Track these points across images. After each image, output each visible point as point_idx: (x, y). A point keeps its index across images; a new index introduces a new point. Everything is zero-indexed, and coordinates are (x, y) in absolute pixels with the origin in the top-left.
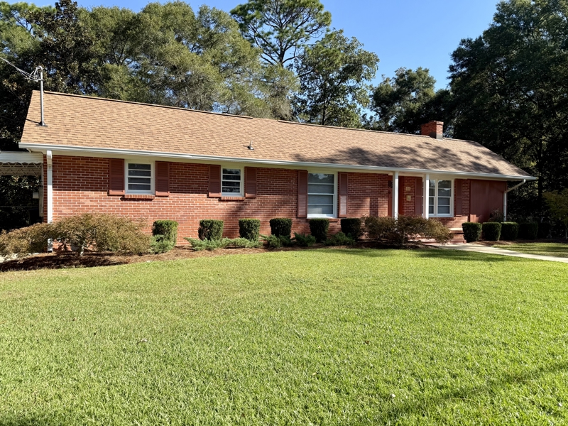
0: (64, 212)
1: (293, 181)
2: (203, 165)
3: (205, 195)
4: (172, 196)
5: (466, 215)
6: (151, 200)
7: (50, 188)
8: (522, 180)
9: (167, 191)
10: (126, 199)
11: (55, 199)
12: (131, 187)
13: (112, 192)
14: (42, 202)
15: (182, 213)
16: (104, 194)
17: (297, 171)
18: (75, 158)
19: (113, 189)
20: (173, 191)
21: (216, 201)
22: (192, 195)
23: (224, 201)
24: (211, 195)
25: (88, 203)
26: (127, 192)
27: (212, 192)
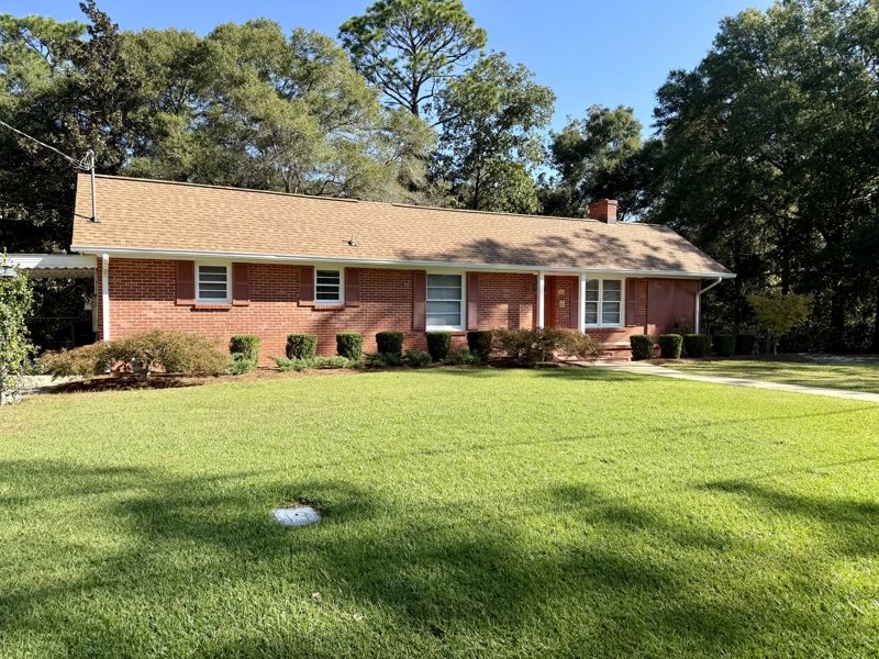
0: (122, 325)
1: (408, 285)
2: (292, 267)
3: (295, 304)
4: (253, 305)
5: (641, 325)
6: (227, 310)
7: (106, 297)
8: (715, 279)
9: (247, 299)
10: (197, 310)
11: (111, 311)
12: (202, 295)
13: (179, 301)
14: (95, 314)
15: (266, 326)
16: (170, 304)
17: (413, 272)
18: (135, 261)
19: (181, 298)
20: (255, 299)
21: (308, 311)
22: (277, 304)
23: (318, 310)
24: (301, 303)
25: (151, 314)
26: (198, 301)
27: (303, 300)
